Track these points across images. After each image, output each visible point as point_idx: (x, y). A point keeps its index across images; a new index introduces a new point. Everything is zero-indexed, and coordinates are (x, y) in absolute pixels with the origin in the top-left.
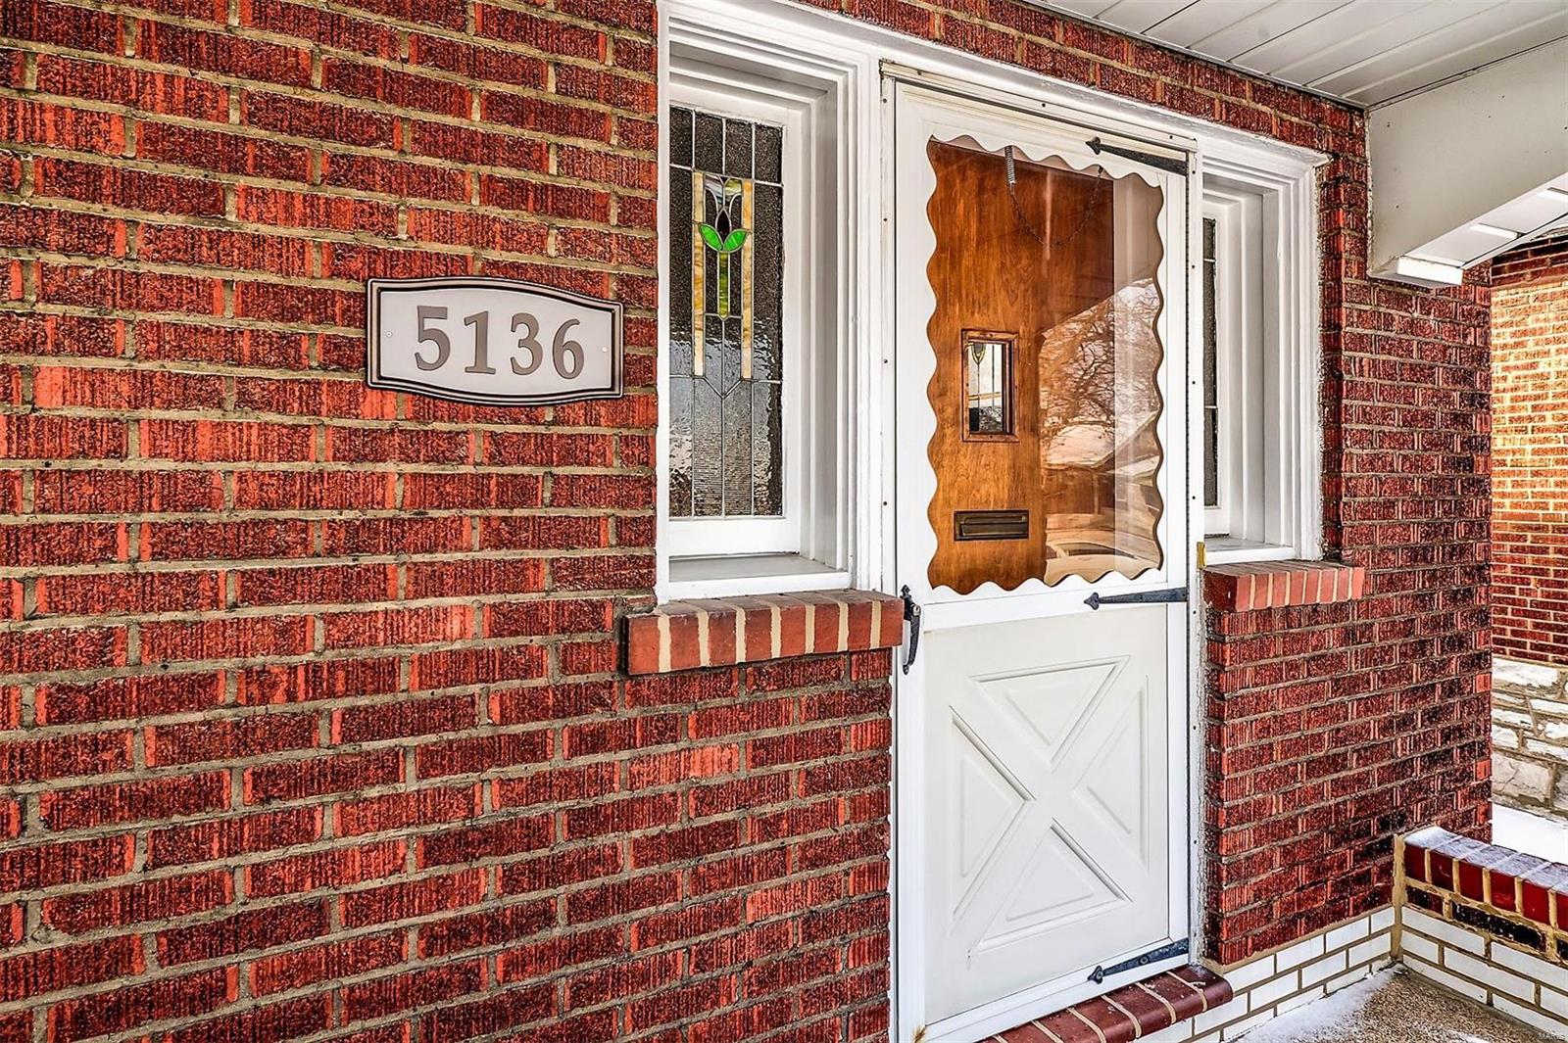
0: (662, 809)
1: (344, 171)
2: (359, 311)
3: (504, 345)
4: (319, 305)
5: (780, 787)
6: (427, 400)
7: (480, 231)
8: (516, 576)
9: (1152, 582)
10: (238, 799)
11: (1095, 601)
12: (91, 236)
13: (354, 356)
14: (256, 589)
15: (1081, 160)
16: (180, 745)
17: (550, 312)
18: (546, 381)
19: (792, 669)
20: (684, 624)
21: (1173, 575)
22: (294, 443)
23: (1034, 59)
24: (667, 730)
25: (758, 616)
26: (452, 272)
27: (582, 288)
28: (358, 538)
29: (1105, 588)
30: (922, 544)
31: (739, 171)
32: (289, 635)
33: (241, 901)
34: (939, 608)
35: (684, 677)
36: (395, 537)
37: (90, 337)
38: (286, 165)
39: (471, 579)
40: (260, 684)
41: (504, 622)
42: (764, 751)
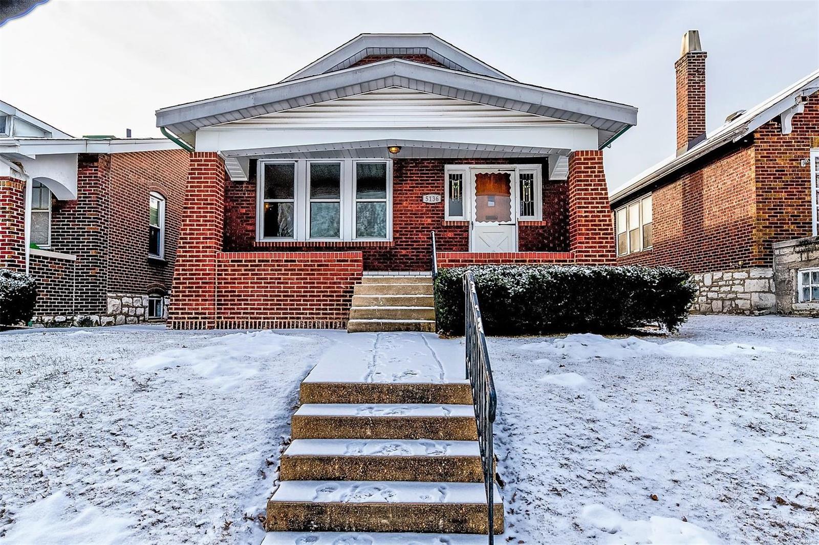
0: (445, 238)
1: (421, 187)
2: (422, 197)
3: (432, 199)
4: (420, 197)
5: (457, 238)
6: (427, 203)
7: (430, 190)
8: (433, 217)
9: (509, 222)
10: (415, 232)
11: (500, 225)
12: (406, 194)
13: (421, 200)
14: (416, 217)
15: (496, 173)
16: (411, 228)
17: (436, 196)
18: (436, 202)
19: (458, 227)
20: (447, 222)
21: (513, 222)
22: (418, 207)
23: (487, 163)
24: (445, 231)
25: (454, 222)
26: (428, 194)
27: (438, 194)
28: (422, 214)
29: (501, 223)
30: (474, 217)
31: (457, 180)
32: (418, 221)
33: (415, 239)
34: (476, 224)
35: (447, 227)
36: (424, 214)
37: (406, 200)
38: (417, 187)
39: (430, 217)
40: (416, 224)
41: (432, 221)
42: (455, 235)
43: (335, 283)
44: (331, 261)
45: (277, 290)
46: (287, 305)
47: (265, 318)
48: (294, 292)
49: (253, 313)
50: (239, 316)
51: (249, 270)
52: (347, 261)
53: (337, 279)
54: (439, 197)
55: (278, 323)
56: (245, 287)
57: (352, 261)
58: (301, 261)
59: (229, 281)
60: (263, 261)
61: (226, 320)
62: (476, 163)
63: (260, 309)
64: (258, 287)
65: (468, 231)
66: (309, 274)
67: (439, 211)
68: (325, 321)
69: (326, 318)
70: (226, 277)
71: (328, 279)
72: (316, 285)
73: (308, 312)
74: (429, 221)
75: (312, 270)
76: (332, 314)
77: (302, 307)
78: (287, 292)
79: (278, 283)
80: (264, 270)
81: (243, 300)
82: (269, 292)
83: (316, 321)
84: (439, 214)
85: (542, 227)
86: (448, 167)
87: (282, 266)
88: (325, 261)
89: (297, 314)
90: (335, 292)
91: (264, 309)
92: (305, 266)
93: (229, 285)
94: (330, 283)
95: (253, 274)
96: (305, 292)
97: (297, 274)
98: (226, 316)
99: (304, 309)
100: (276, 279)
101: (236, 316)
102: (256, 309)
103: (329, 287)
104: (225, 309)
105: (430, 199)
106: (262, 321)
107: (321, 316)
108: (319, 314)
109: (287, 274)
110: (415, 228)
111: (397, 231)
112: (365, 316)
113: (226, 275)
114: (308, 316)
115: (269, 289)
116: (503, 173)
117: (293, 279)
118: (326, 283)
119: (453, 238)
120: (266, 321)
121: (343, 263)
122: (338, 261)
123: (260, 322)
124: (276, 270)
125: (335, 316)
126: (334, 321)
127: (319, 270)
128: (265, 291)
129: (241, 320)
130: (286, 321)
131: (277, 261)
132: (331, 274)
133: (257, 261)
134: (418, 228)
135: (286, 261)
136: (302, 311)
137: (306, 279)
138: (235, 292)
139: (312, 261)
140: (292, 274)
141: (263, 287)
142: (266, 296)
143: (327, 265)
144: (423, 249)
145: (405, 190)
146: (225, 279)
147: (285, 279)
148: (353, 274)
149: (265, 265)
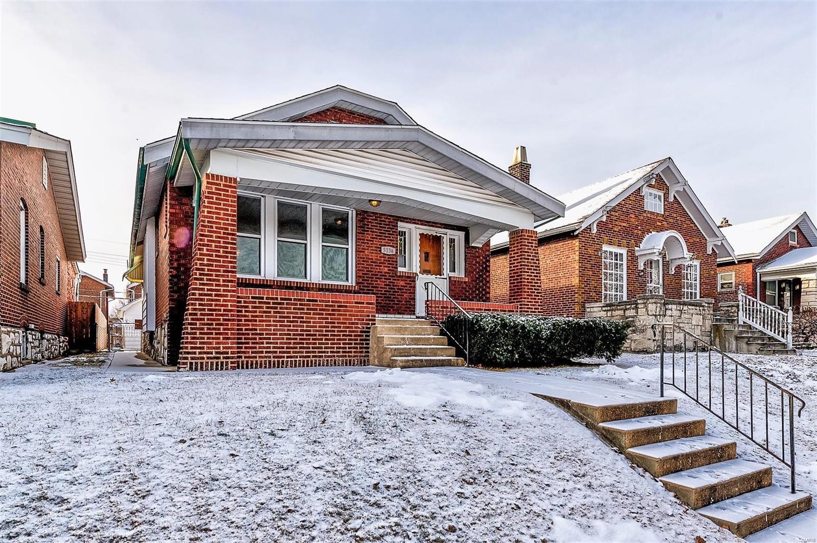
0: (398, 286)
1: (380, 239)
2: (381, 248)
3: (389, 251)
4: (378, 248)
5: (407, 287)
6: (384, 254)
7: (387, 243)
8: (389, 267)
9: (442, 277)
10: (374, 279)
12: (368, 243)
13: (380, 251)
14: (375, 266)
15: (434, 234)
16: (372, 275)
17: (391, 248)
18: (391, 253)
19: (408, 277)
20: (400, 272)
21: (445, 276)
22: (377, 256)
24: (398, 280)
25: (405, 272)
26: (385, 245)
27: (393, 247)
28: (380, 263)
29: (437, 277)
31: (402, 236)
32: (377, 269)
33: (374, 285)
35: (400, 276)
36: (382, 263)
37: (368, 249)
38: (377, 239)
39: (386, 267)
40: (376, 272)
41: (388, 270)
42: (406, 283)
43: (353, 323)
44: (350, 303)
45: (299, 329)
46: (310, 343)
47: (288, 357)
48: (316, 331)
49: (276, 352)
50: (261, 355)
51: (271, 308)
52: (363, 303)
53: (355, 319)
54: (394, 250)
55: (302, 361)
56: (267, 325)
57: (368, 303)
58: (323, 301)
59: (250, 318)
60: (285, 299)
61: (247, 359)
62: (421, 224)
63: (283, 348)
64: (281, 326)
65: (415, 281)
66: (330, 314)
67: (394, 261)
68: (344, 359)
69: (346, 356)
70: (247, 314)
71: (347, 319)
72: (336, 325)
73: (329, 350)
74: (386, 270)
75: (333, 310)
76: (351, 352)
77: (323, 346)
78: (310, 331)
79: (301, 322)
80: (286, 308)
81: (265, 339)
82: (292, 330)
83: (337, 359)
84: (393, 264)
85: (465, 282)
86: (400, 224)
87: (305, 305)
88: (344, 302)
89: (319, 352)
90: (354, 331)
91: (287, 348)
92: (326, 306)
93: (250, 323)
94: (349, 323)
95: (275, 312)
96: (326, 331)
97: (319, 314)
98: (247, 355)
99: (326, 348)
100: (299, 318)
101: (258, 355)
102: (279, 348)
103: (348, 327)
104: (246, 348)
105: (387, 250)
106: (285, 359)
107: (341, 354)
108: (339, 352)
109: (310, 314)
110: (375, 275)
111: (360, 277)
112: (403, 354)
113: (246, 311)
114: (329, 354)
115: (292, 328)
116: (439, 235)
117: (315, 318)
118: (345, 323)
119: (404, 286)
120: (289, 359)
121: (360, 305)
122: (356, 303)
123: (283, 361)
124: (299, 309)
125: (353, 354)
126: (352, 359)
127: (339, 311)
128: (288, 330)
129: (263, 360)
130: (309, 359)
131: (300, 300)
132: (350, 315)
133: (279, 299)
134: (377, 275)
135: (308, 300)
136: (323, 350)
137: (327, 319)
138: (256, 330)
139: (332, 302)
140: (314, 314)
141: (286, 326)
142: (289, 335)
143: (346, 307)
144: (381, 294)
145: (367, 240)
146: (245, 316)
147: (307, 318)
148: (368, 316)
149: (287, 304)
